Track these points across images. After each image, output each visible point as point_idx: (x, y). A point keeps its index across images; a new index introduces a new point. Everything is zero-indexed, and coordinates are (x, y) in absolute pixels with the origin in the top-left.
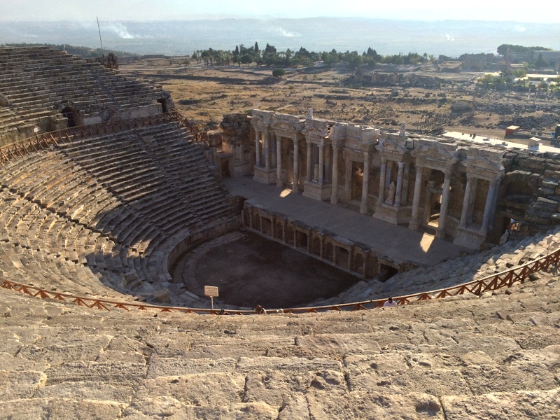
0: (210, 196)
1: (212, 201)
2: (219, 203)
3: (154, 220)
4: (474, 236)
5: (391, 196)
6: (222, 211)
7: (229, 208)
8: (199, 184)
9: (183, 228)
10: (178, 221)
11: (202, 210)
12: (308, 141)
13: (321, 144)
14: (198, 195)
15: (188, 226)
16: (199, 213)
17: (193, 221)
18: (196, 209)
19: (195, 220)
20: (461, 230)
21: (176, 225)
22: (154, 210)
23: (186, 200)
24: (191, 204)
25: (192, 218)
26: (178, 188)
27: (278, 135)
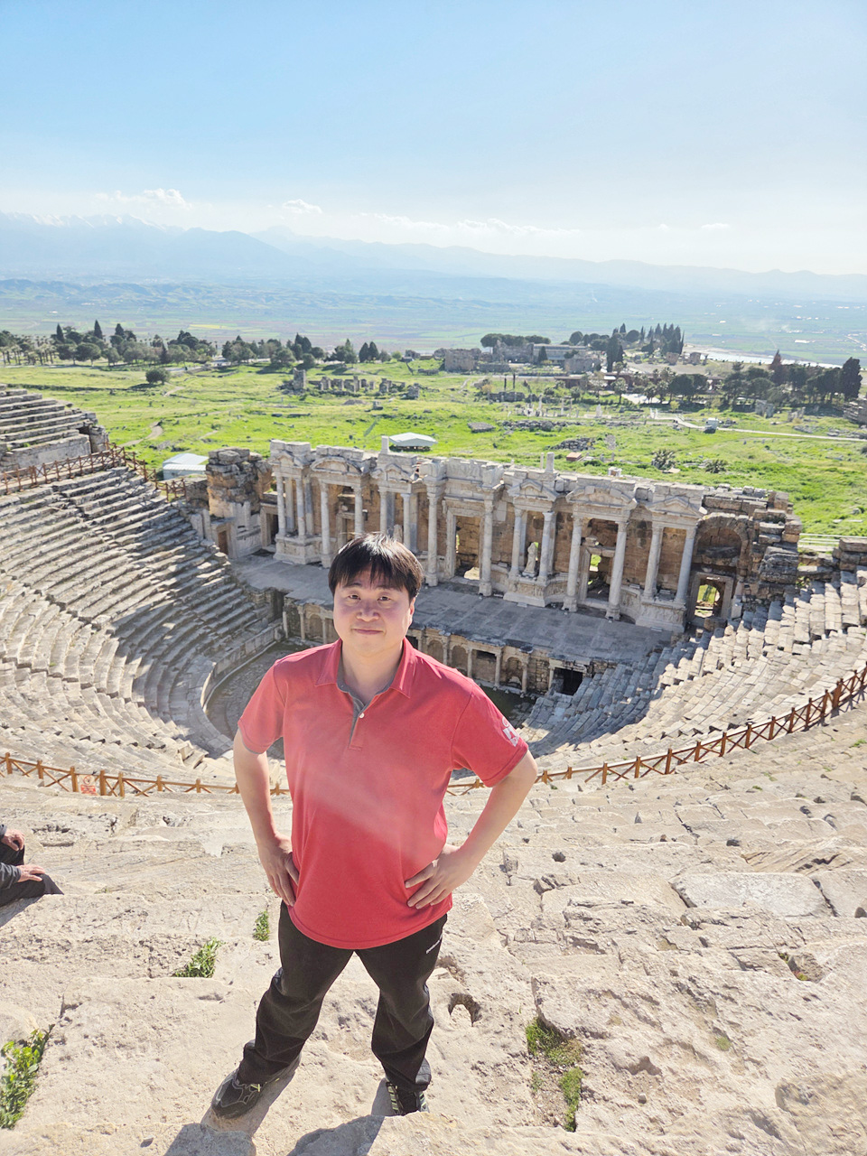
0: (220, 595)
1: (225, 603)
2: (239, 605)
3: (145, 648)
4: (667, 611)
5: (531, 566)
6: (247, 617)
7: (257, 611)
9: (196, 654)
10: (185, 644)
11: (214, 619)
12: (382, 490)
13: (406, 493)
15: (201, 651)
16: (213, 625)
17: (206, 642)
18: (205, 618)
19: (210, 638)
20: (646, 604)
21: (183, 652)
22: (139, 631)
23: (184, 604)
24: (195, 611)
25: (204, 636)
26: (164, 586)
27: (323, 481)
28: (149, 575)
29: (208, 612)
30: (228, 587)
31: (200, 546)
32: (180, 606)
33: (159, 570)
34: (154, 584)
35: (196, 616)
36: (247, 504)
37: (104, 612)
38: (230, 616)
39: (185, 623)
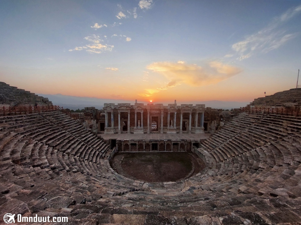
1: (100, 144)
2: (103, 145)
4: (201, 130)
6: (107, 147)
8: (89, 137)
9: (100, 159)
12: (136, 112)
13: (142, 112)
14: (93, 142)
16: (100, 150)
17: (101, 155)
19: (101, 154)
21: (96, 158)
22: (81, 153)
23: (89, 145)
24: (93, 147)
25: (99, 154)
26: (82, 140)
27: (119, 112)
28: (77, 138)
29: (97, 147)
30: (98, 140)
31: (87, 130)
32: (88, 146)
33: (78, 136)
34: (79, 140)
35: (94, 148)
36: (95, 120)
37: (68, 148)
38: (103, 147)
39: (92, 151)
